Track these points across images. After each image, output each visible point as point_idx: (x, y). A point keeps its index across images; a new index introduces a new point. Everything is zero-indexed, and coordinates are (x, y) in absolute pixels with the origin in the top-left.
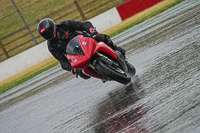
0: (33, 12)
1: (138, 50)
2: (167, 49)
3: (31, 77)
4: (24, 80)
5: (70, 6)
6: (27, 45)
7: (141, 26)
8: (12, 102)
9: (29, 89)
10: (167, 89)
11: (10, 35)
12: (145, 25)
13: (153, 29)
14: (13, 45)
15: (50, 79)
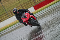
0: (8, 8)
1: (40, 19)
2: (49, 19)
3: (8, 28)
4: (6, 28)
5: (19, 6)
6: (7, 18)
7: (41, 12)
8: (2, 35)
9: (7, 31)
10: (49, 31)
11: (1, 15)
12: (42, 12)
13: (44, 13)
14: (2, 18)
15: (13, 28)
